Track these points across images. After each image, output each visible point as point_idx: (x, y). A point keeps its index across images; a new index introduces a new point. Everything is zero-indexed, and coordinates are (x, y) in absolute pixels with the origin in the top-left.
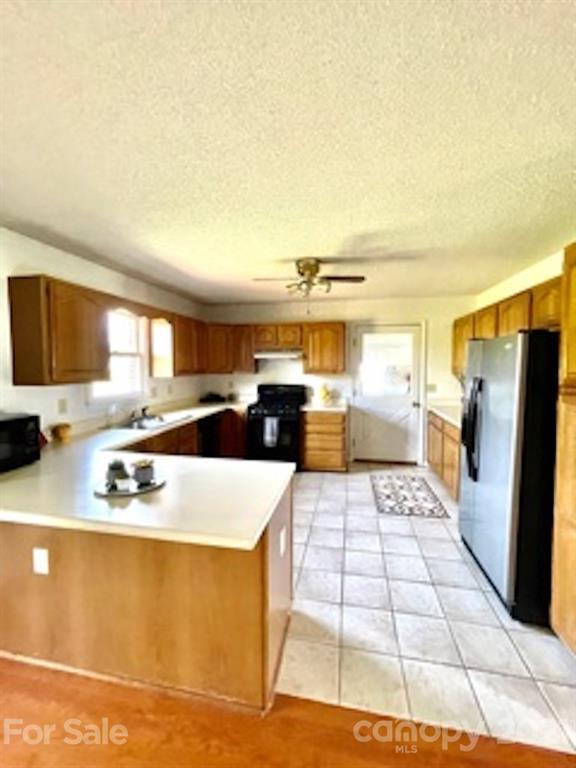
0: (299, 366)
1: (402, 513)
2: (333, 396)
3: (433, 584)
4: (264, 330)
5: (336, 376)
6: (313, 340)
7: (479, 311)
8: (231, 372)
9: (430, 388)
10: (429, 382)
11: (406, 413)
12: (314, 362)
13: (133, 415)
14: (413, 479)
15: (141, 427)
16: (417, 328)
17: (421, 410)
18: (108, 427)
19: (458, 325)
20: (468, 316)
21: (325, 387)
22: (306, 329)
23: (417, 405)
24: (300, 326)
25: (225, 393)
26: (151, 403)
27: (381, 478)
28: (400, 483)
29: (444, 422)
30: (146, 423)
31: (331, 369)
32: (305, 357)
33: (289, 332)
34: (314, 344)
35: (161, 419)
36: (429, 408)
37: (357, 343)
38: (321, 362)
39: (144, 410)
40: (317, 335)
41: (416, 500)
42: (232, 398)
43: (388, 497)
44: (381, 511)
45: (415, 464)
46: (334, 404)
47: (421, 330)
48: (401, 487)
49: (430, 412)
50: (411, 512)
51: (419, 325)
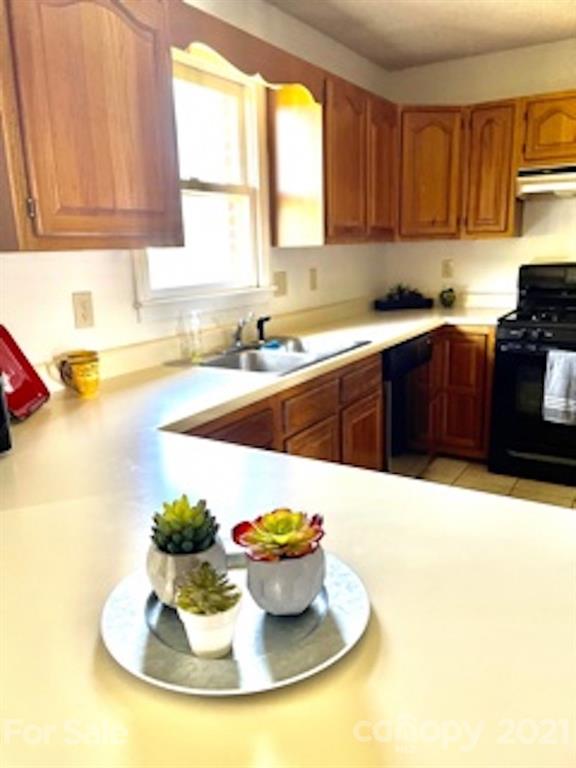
4: (553, 113)
8: (454, 236)
13: (238, 337)
15: (257, 366)
18: (185, 362)
25: (432, 288)
26: (277, 307)
30: (266, 355)
35: (299, 348)
39: (260, 324)
42: (448, 300)
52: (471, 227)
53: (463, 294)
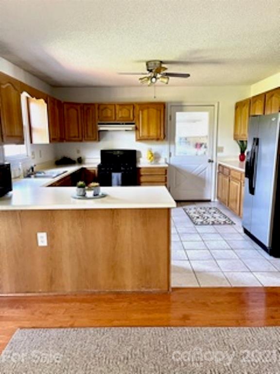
0: (132, 136)
1: (208, 224)
2: (156, 157)
3: (232, 249)
4: (105, 108)
5: (159, 142)
6: (143, 115)
7: (254, 97)
8: (81, 141)
9: (219, 150)
10: (219, 145)
11: (204, 167)
12: (143, 132)
14: (210, 208)
16: (212, 107)
17: (214, 164)
19: (239, 106)
20: (246, 100)
21: (150, 151)
22: (137, 108)
23: (210, 161)
24: (133, 106)
25: (75, 157)
27: (190, 209)
28: (203, 211)
29: (230, 170)
31: (155, 137)
32: (137, 129)
33: (125, 110)
34: (143, 119)
36: (219, 162)
37: (173, 119)
38: (149, 132)
40: (145, 112)
41: (215, 218)
42: (80, 161)
43: (198, 218)
44: (195, 224)
45: (209, 201)
46: (157, 162)
47: (214, 109)
48: (204, 213)
49: (220, 165)
50: (213, 223)
51: (214, 106)
52: (86, 138)
53: (85, 159)
